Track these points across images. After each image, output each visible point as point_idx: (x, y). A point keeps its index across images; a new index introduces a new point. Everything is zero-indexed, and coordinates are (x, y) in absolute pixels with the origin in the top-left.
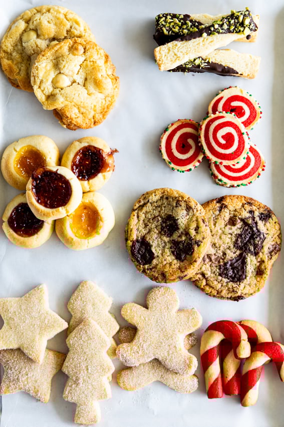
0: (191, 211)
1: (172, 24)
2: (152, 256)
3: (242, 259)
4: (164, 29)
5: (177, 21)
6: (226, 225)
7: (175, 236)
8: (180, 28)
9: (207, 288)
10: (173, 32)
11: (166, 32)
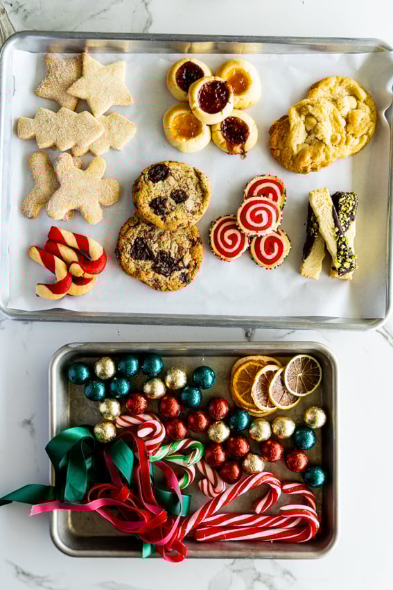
0: (191, 215)
1: (348, 206)
2: (155, 181)
3: (150, 257)
4: (345, 198)
5: (351, 208)
6: (178, 244)
7: (171, 200)
8: (345, 212)
9: (127, 226)
10: (341, 205)
11: (341, 200)
